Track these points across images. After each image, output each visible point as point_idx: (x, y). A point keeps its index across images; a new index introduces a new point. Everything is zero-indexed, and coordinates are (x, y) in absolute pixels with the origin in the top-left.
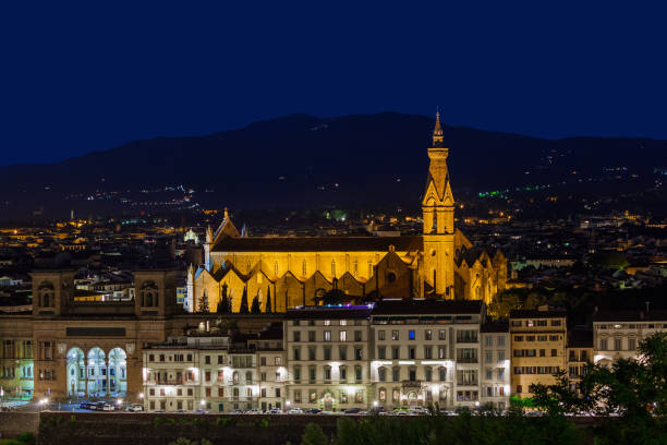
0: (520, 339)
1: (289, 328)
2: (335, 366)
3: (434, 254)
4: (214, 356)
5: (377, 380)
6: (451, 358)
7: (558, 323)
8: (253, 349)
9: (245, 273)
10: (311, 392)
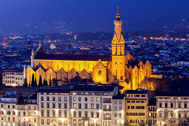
0: (129, 102)
1: (39, 95)
2: (57, 110)
3: (116, 63)
4: (11, 105)
5: (73, 116)
6: (101, 109)
7: (144, 96)
8: (26, 103)
9: (46, 68)
10: (47, 120)
